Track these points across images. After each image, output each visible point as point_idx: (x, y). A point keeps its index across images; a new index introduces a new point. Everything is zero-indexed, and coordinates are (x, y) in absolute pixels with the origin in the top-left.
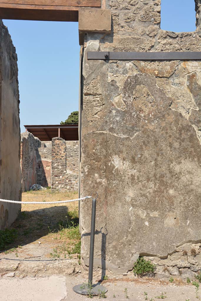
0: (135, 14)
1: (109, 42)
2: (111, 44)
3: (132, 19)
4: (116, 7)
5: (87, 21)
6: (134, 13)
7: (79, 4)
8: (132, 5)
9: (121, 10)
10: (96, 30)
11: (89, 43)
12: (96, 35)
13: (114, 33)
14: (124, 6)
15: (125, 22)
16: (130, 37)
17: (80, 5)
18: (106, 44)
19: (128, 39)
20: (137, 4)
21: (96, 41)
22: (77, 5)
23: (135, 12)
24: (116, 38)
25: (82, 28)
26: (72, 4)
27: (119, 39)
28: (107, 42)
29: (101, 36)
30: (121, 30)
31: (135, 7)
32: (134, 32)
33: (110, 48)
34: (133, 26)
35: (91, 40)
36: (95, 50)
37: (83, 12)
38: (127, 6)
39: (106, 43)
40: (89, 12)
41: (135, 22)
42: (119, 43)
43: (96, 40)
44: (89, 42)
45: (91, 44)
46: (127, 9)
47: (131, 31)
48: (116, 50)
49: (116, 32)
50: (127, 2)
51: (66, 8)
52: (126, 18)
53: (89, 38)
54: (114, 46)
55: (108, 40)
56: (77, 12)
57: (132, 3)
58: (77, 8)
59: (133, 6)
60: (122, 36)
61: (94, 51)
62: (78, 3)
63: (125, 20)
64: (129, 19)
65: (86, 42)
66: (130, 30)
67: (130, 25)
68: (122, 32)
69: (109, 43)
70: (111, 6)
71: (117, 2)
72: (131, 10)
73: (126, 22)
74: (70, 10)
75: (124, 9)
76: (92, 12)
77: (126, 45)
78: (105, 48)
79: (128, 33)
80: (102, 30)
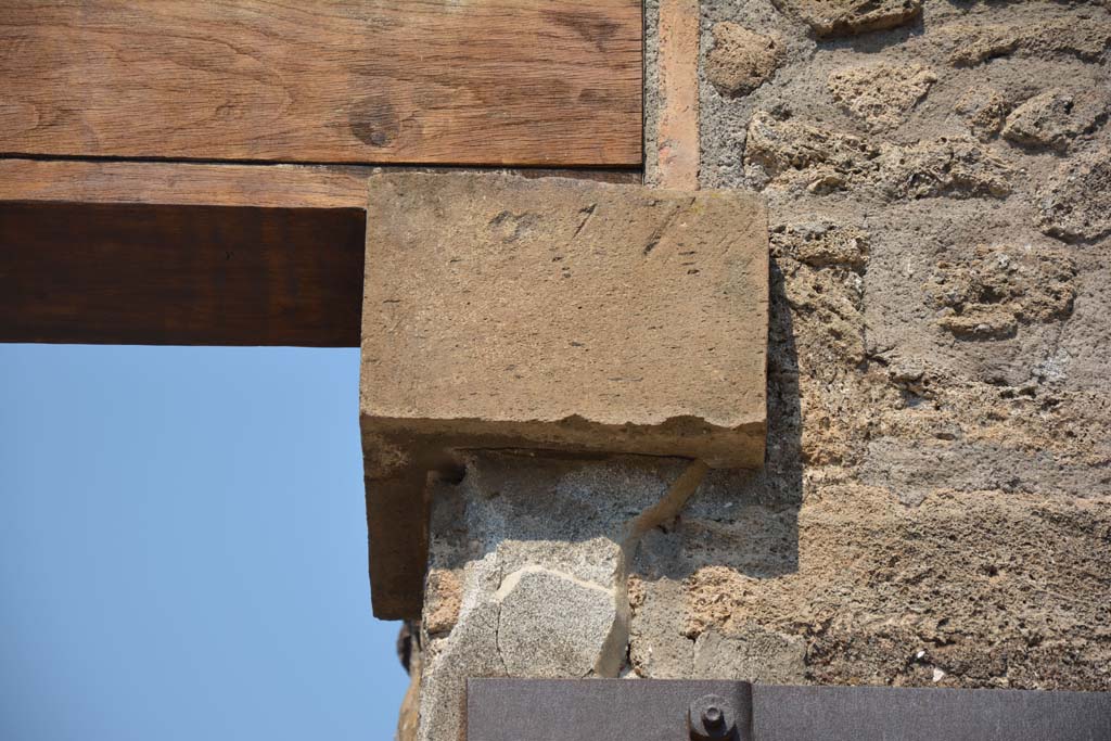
0: (1069, 239)
1: (748, 569)
2: (775, 583)
3: (1038, 296)
4: (829, 172)
5: (473, 317)
6: (1053, 234)
7: (379, 142)
8: (1027, 143)
9: (891, 196)
10: (574, 422)
11: (496, 579)
12: (579, 486)
13: (806, 459)
14: (924, 154)
15: (945, 328)
16: (1016, 507)
17: (382, 154)
18: (710, 592)
19: (988, 528)
20: (1091, 130)
21: (580, 550)
22: (355, 149)
23: (1067, 224)
24: (825, 517)
25: (408, 401)
26: (284, 137)
28: (720, 571)
29: (648, 495)
30: (895, 430)
31: (1064, 164)
32: (1060, 450)
33: (757, 642)
34: (1054, 375)
35: (523, 534)
36: (568, 658)
37: (419, 221)
38: (970, 159)
39: (702, 574)
40: (498, 220)
41: (1074, 327)
42: (875, 579)
43: (575, 537)
44: (489, 561)
45: (521, 592)
46: (965, 188)
47: (1022, 437)
48: (838, 662)
49: (840, 448)
50: (959, 112)
52: (957, 288)
53: (493, 515)
54: (805, 613)
55: (728, 541)
56: (347, 228)
57: (1028, 127)
59: (1048, 157)
60: (914, 494)
61: (551, 671)
62: (362, 131)
63: (945, 316)
64: (988, 295)
65: (455, 563)
66: (1020, 421)
67: (1011, 373)
68: (908, 453)
69: (739, 580)
70: (768, 161)
71: (845, 110)
72: (1014, 203)
73: (962, 334)
74: (268, 200)
75: (924, 188)
76: (526, 220)
77: (962, 607)
78: (693, 636)
79: (989, 455)
80: (656, 420)
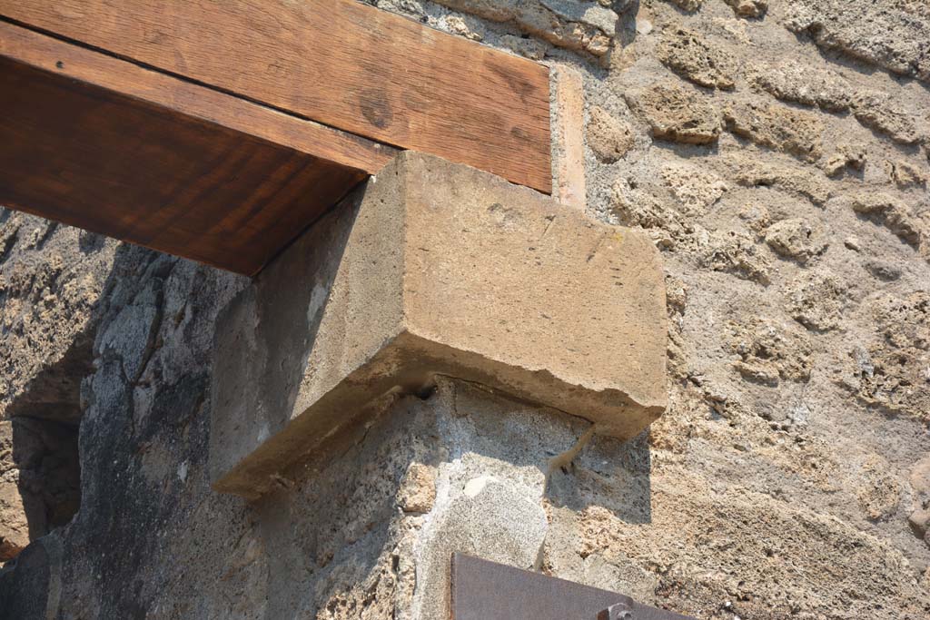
0: (810, 326)
1: (622, 514)
2: (637, 529)
3: (794, 362)
4: (667, 236)
5: (478, 277)
6: (800, 320)
7: (380, 125)
8: (780, 251)
9: (701, 264)
10: (544, 376)
11: (463, 480)
13: (651, 441)
14: (720, 241)
15: (736, 369)
16: (784, 510)
17: (383, 135)
18: (595, 525)
19: (767, 521)
20: (820, 254)
21: (520, 472)
22: (362, 126)
23: (810, 315)
24: (667, 487)
25: (436, 329)
26: (315, 103)
27: (693, 505)
28: (601, 511)
29: (563, 442)
30: (707, 434)
31: (804, 273)
32: (807, 476)
33: (625, 569)
34: (800, 421)
35: (482, 451)
36: (516, 553)
37: (441, 194)
38: (750, 253)
39: (592, 510)
40: (492, 208)
41: (811, 390)
42: (700, 542)
43: (516, 462)
44: (456, 466)
45: (485, 495)
46: (744, 271)
47: (783, 460)
48: (674, 598)
49: (673, 439)
50: (742, 217)
51: (270, 128)
52: (746, 342)
54: (656, 556)
55: (606, 489)
57: (784, 240)
58: (360, 148)
59: (791, 265)
60: (719, 484)
61: (505, 560)
62: (367, 112)
63: (736, 360)
64: (762, 353)
65: (431, 461)
66: (784, 449)
67: (775, 413)
68: (716, 454)
69: (615, 521)
70: (623, 214)
71: (673, 194)
72: (772, 290)
73: (748, 376)
74: (305, 148)
75: (720, 264)
76: (512, 214)
77: (753, 575)
78: (584, 556)
79: (765, 468)
80: (598, 387)
